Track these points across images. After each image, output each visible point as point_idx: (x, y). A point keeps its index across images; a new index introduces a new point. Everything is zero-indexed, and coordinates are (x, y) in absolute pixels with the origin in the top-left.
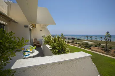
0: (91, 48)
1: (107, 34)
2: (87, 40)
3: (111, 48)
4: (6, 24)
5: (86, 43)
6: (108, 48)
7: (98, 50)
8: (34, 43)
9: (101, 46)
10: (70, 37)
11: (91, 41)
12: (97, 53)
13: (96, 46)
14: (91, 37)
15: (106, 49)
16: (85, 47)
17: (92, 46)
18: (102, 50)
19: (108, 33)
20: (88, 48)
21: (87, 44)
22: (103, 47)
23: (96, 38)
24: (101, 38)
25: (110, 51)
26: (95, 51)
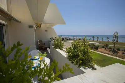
0: (98, 50)
1: (115, 34)
2: (93, 41)
3: (119, 49)
4: (6, 24)
5: (92, 44)
6: (116, 50)
7: (105, 51)
8: (39, 46)
9: (108, 47)
10: (75, 38)
11: (97, 41)
12: (105, 54)
13: (103, 47)
14: (98, 38)
15: (114, 50)
16: (92, 48)
17: (99, 47)
18: (109, 51)
19: (117, 33)
20: (95, 50)
21: (94, 45)
22: (110, 48)
23: (103, 39)
24: (108, 38)
25: (118, 52)
26: (102, 52)
